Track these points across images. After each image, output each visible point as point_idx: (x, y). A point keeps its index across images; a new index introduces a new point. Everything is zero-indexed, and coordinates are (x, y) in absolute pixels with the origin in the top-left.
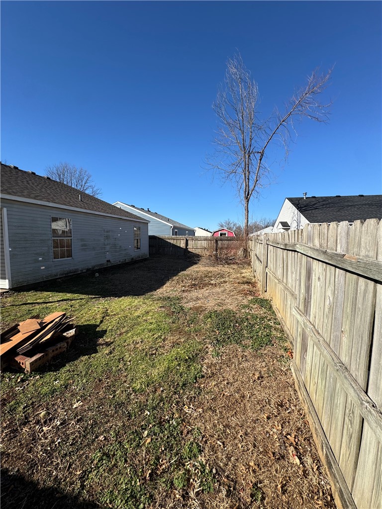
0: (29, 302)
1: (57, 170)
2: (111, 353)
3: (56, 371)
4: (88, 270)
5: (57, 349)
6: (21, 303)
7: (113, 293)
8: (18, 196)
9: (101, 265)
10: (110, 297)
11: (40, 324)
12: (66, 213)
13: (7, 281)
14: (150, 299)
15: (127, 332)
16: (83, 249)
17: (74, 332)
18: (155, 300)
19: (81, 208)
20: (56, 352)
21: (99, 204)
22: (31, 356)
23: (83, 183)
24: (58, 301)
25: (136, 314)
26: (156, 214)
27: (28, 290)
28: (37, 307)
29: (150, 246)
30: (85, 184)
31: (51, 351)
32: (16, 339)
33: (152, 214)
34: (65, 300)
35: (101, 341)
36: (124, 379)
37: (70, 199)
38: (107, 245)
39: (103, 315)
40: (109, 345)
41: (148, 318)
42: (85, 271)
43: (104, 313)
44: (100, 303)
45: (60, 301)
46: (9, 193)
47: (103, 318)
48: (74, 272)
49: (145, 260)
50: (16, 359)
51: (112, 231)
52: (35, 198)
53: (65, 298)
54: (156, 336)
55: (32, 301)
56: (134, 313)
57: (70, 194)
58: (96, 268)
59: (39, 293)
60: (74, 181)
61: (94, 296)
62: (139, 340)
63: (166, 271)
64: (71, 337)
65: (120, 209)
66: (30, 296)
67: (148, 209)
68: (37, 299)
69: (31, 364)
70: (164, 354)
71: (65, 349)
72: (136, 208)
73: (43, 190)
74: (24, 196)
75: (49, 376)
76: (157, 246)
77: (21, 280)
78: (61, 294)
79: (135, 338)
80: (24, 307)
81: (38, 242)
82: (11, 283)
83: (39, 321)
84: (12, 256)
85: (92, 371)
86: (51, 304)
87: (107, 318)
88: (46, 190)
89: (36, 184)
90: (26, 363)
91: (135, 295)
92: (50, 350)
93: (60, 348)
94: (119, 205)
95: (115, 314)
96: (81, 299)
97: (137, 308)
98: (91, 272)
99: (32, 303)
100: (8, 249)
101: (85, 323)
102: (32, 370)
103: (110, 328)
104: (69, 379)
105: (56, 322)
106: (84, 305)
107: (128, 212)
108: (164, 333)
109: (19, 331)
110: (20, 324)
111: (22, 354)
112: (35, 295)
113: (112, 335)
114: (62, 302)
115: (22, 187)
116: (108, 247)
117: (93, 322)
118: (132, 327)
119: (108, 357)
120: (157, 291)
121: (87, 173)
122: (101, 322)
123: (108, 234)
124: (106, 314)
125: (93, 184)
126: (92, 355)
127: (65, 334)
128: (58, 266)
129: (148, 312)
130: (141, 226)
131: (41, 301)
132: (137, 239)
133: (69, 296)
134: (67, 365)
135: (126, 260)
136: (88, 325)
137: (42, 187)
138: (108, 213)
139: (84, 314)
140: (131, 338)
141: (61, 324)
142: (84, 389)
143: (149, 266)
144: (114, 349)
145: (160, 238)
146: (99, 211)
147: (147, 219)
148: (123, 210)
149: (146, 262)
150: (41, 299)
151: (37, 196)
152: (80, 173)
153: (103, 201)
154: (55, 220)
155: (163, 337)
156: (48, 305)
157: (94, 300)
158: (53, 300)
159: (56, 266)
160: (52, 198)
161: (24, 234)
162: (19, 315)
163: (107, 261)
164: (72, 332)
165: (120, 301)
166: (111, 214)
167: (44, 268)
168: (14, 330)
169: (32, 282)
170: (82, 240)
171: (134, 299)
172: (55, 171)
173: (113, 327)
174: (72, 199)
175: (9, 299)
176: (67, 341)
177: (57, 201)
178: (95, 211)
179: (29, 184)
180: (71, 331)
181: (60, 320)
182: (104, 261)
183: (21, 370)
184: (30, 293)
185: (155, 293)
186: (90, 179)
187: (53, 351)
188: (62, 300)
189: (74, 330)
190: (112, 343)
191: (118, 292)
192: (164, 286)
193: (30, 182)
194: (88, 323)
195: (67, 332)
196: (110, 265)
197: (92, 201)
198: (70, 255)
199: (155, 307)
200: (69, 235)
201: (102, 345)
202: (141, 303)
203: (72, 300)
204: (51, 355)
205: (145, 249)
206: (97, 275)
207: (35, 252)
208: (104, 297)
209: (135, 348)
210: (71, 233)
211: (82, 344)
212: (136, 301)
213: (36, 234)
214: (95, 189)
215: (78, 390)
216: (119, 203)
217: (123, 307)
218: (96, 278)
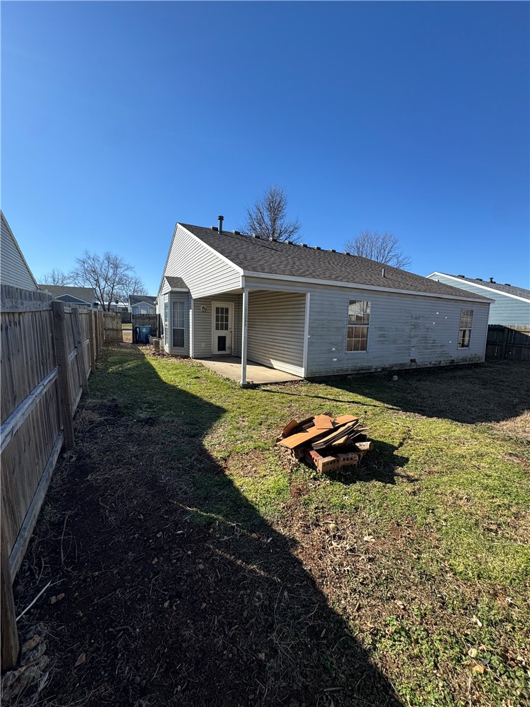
0: (320, 395)
1: (356, 242)
2: (414, 493)
3: (346, 484)
4: (384, 369)
5: (348, 459)
6: (313, 395)
7: (419, 408)
8: (322, 279)
9: (401, 364)
10: (414, 412)
11: (334, 423)
12: (366, 295)
13: (303, 369)
14: (486, 435)
15: (441, 473)
16: (380, 341)
17: (368, 445)
18: (498, 439)
19: (384, 286)
20: (346, 462)
21: (407, 278)
22: (324, 456)
23: (386, 253)
24: (348, 402)
25: (458, 451)
26: (508, 287)
27: (320, 383)
28: (328, 403)
29: (488, 343)
30: (388, 253)
31: (342, 459)
32: (312, 433)
33: (499, 287)
34: (356, 403)
35: (399, 470)
36: (435, 543)
37: (371, 276)
38: (415, 336)
39: (404, 435)
40: (412, 481)
41: (482, 464)
42: (379, 370)
43: (404, 433)
44: (400, 418)
45: (350, 402)
46: (314, 277)
47: (404, 439)
48: (367, 370)
49: (477, 365)
50: (311, 452)
51: (423, 317)
52: (336, 279)
53: (356, 400)
54: (498, 501)
55: (323, 396)
56: (454, 448)
57: (370, 270)
58: (395, 368)
59: (329, 387)
60: (375, 253)
61: (391, 407)
62: (462, 493)
63: (523, 392)
64: (364, 450)
65: (438, 283)
66: (322, 389)
67: (492, 279)
68: (327, 395)
69: (324, 465)
70: (516, 540)
71: (356, 463)
72: (467, 279)
73: (343, 269)
74: (325, 278)
75: (339, 487)
76: (505, 344)
77: (314, 371)
78: (351, 394)
79: (455, 488)
80: (316, 400)
81: (333, 329)
82: (307, 371)
83: (332, 420)
84: (310, 344)
85: (387, 506)
86: (341, 403)
87: (410, 442)
88: (346, 269)
89: (336, 263)
90: (320, 461)
91: (456, 420)
92: (342, 456)
93: (351, 459)
94: (438, 276)
95: (421, 440)
96: (375, 406)
97: (460, 442)
98: (388, 373)
99: (323, 398)
100: (307, 336)
101: (379, 439)
102: (323, 472)
103: (413, 457)
104: (359, 501)
105: (349, 427)
106: (378, 415)
107: (451, 287)
108: (517, 504)
109: (314, 425)
110: (316, 417)
111: (316, 450)
112: (326, 389)
113: (417, 469)
114: (352, 404)
115: (324, 268)
116: (414, 341)
117: (388, 441)
118: (450, 469)
119: (410, 497)
120: (502, 423)
121: (392, 238)
122: (401, 444)
123: (416, 321)
124: (407, 436)
125: (398, 252)
126: (388, 485)
127: (357, 444)
128: (350, 359)
129: (482, 455)
130: (475, 308)
131: (331, 397)
132: (465, 331)
133: (360, 398)
134: (358, 483)
135: (440, 362)
136: (382, 442)
137: (341, 267)
138: (420, 291)
139: (378, 427)
140: (449, 486)
141: (353, 431)
142: (376, 523)
143: (485, 377)
144: (419, 489)
145: (512, 330)
146: (408, 289)
147: (488, 297)
148: (444, 285)
149: (477, 370)
150: (331, 395)
151: (337, 277)
152: (383, 239)
153: (412, 274)
154: (352, 302)
155: (514, 510)
156: (338, 403)
157: (391, 411)
158: (343, 400)
159: (348, 359)
160: (352, 277)
161: (322, 320)
162: (312, 407)
163: (412, 361)
164: (365, 446)
165: (430, 424)
166: (425, 291)
167: (335, 360)
168: (309, 422)
169: (324, 374)
170: (381, 329)
171: (454, 426)
172: (354, 244)
173: (419, 458)
174: (373, 275)
175: (304, 388)
176: (359, 453)
177: (357, 280)
178: (403, 288)
179: (329, 264)
180: (364, 443)
181: (354, 425)
182: (406, 360)
183: (313, 467)
184: (322, 386)
185: (497, 426)
186: (396, 245)
187: (344, 459)
188: (353, 402)
189: (369, 443)
190: (417, 480)
191: (427, 409)
192: (518, 419)
193: (331, 262)
194: (382, 440)
195: (361, 443)
196: (415, 367)
197: (398, 275)
198: (364, 348)
199: (498, 451)
200: (366, 322)
201: (402, 477)
202: (468, 436)
203: (364, 405)
204: (341, 463)
205: (478, 348)
206: (396, 378)
207: (330, 341)
208: (405, 410)
209: (454, 503)
210: (368, 320)
211: (375, 464)
212: (460, 430)
213: (333, 320)
214: (400, 259)
215: (369, 520)
216: (436, 273)
217: (434, 433)
218: (394, 382)
